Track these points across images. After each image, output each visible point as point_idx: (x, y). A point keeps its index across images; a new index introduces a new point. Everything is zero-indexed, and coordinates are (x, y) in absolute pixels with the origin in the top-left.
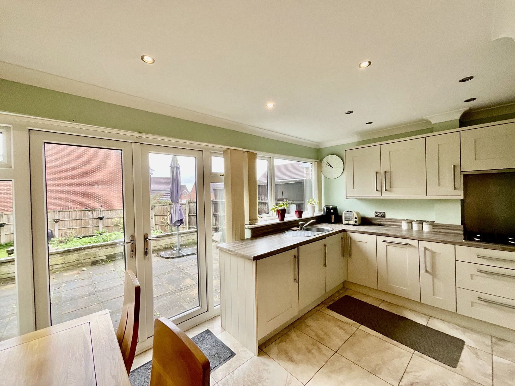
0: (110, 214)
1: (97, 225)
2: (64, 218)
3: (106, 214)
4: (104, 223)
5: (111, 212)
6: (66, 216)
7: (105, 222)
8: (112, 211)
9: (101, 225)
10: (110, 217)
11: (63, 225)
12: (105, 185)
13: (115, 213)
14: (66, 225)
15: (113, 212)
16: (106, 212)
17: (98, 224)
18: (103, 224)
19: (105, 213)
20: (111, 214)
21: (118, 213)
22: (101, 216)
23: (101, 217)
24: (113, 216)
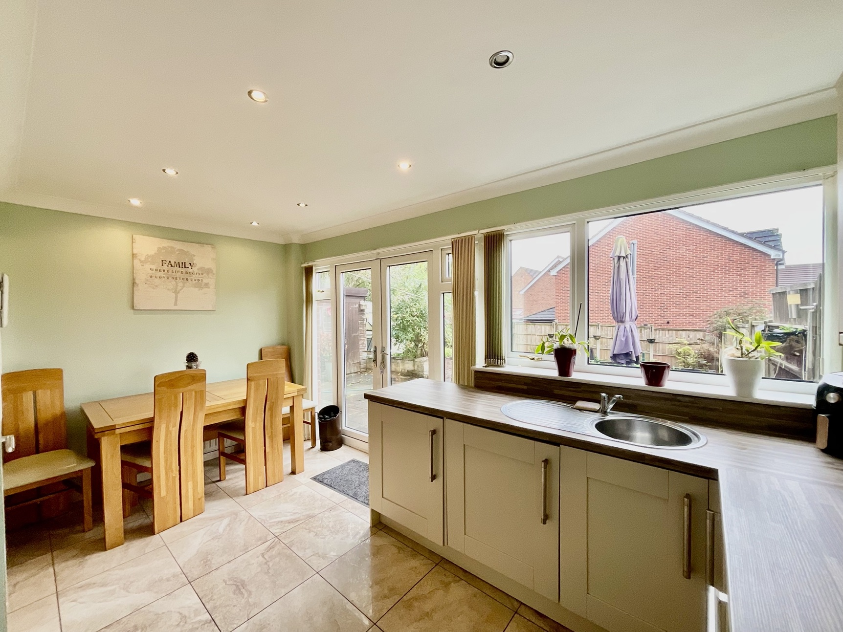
0: (667, 336)
1: (646, 350)
2: (607, 335)
3: (661, 335)
4: (657, 349)
5: (668, 333)
6: (609, 333)
7: (659, 349)
8: (670, 332)
9: (653, 351)
10: (666, 341)
11: (606, 344)
12: (675, 288)
13: (676, 334)
14: (609, 344)
15: (672, 333)
16: (661, 331)
17: (648, 350)
18: (655, 351)
19: (659, 333)
20: (670, 337)
21: (681, 336)
22: (653, 338)
23: (651, 340)
24: (672, 339)
